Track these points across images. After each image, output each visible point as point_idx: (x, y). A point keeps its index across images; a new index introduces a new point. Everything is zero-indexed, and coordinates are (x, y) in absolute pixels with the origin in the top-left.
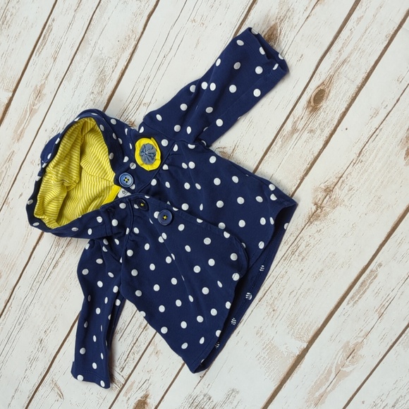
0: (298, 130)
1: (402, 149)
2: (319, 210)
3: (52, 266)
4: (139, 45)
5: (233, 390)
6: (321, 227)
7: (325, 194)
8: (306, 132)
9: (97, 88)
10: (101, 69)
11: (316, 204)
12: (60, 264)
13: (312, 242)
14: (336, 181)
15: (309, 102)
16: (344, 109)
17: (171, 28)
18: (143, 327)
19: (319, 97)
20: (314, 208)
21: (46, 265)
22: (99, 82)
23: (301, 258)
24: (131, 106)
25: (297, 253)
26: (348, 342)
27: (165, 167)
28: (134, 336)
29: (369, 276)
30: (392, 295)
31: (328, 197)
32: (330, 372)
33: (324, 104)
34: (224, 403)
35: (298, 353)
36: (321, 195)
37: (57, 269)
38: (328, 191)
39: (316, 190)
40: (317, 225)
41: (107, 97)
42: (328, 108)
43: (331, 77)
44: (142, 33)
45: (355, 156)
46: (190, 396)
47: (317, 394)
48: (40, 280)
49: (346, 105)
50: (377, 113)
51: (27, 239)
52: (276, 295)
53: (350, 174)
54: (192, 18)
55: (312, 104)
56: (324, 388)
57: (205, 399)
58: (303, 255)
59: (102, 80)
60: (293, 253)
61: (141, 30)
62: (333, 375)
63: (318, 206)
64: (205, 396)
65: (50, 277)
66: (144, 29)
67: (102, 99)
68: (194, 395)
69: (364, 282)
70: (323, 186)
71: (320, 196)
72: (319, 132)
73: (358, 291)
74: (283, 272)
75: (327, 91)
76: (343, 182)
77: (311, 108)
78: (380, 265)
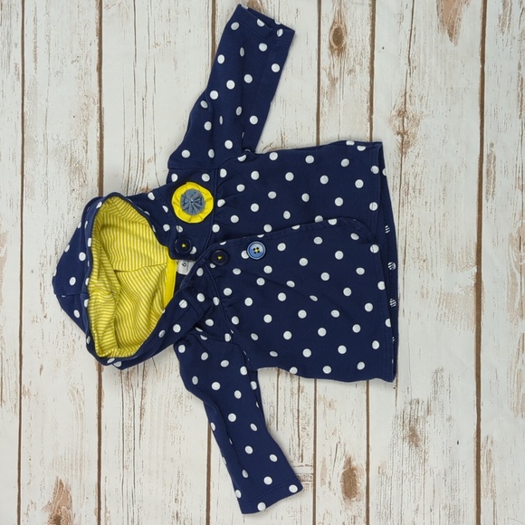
0: (337, 79)
1: (444, 33)
2: (406, 137)
3: (137, 416)
4: (103, 106)
5: (436, 372)
6: (416, 151)
7: (401, 119)
8: (346, 75)
9: (76, 182)
10: (69, 158)
11: (398, 133)
12: (147, 407)
13: (418, 170)
14: (403, 100)
15: (331, 47)
16: (370, 33)
17: (134, 66)
18: (296, 392)
19: (338, 37)
20: (399, 138)
21: (128, 422)
22: (74, 173)
23: (417, 192)
24: (133, 173)
25: (411, 191)
26: (511, 235)
27: (221, 203)
28: (292, 411)
29: (489, 162)
30: (519, 163)
31: (405, 119)
32: (513, 275)
33: (347, 40)
34: (436, 392)
35: (473, 282)
36: (397, 122)
37: (147, 416)
38: (402, 113)
39: (390, 121)
40: (412, 152)
41: (96, 183)
42: (354, 41)
43: (339, 13)
44: (100, 91)
45: (407, 67)
46: (396, 417)
47: (516, 305)
48: (131, 446)
49: (369, 28)
50: (402, 17)
51: (82, 414)
52: (416, 245)
53: (412, 85)
54: (152, 43)
55: (335, 47)
56: (518, 294)
57: (413, 406)
58: (418, 187)
59: (76, 169)
60: (407, 194)
61: (98, 89)
62: (518, 275)
63: (402, 133)
64: (411, 404)
65: (143, 433)
66: (100, 86)
67: (90, 190)
68: (399, 413)
69: (488, 170)
70: (394, 113)
71: (397, 124)
72: (358, 68)
73: (488, 182)
74: (409, 218)
75: (342, 27)
76: (410, 97)
77: (336, 51)
78: (492, 145)
